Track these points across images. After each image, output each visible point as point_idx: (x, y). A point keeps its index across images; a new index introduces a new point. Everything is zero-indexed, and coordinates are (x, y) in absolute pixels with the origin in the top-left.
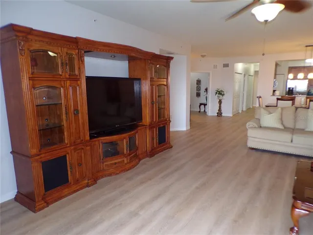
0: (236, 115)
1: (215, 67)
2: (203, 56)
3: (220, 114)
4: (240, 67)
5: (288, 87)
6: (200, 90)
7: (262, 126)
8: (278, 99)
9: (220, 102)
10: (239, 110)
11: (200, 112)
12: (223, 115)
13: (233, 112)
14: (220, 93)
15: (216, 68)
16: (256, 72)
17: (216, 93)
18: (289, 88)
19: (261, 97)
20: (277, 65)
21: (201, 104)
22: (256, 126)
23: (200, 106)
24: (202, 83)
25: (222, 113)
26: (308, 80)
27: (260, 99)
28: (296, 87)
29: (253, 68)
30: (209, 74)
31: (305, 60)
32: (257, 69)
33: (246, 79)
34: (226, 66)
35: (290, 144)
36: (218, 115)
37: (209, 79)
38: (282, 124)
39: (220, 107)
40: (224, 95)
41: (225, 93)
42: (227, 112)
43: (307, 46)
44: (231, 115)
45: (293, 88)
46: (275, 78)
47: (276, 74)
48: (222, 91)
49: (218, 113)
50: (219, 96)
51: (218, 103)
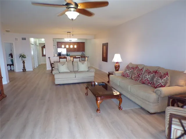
1: (16, 39)
2: (7, 31)
3: (24, 70)
4: (32, 40)
5: (58, 52)
7: (60, 72)
8: (60, 58)
9: (24, 62)
10: (35, 66)
12: (26, 70)
13: (33, 68)
15: (17, 40)
18: (59, 53)
21: (8, 65)
26: (66, 49)
28: (62, 52)
29: (38, 41)
30: (12, 44)
31: (64, 39)
33: (36, 48)
34: (24, 39)
35: (75, 79)
36: (23, 71)
39: (24, 66)
41: (26, 56)
42: (29, 68)
43: (68, 32)
44: (32, 70)
45: (60, 53)
48: (24, 55)
49: (23, 70)
50: (22, 58)
51: (22, 63)
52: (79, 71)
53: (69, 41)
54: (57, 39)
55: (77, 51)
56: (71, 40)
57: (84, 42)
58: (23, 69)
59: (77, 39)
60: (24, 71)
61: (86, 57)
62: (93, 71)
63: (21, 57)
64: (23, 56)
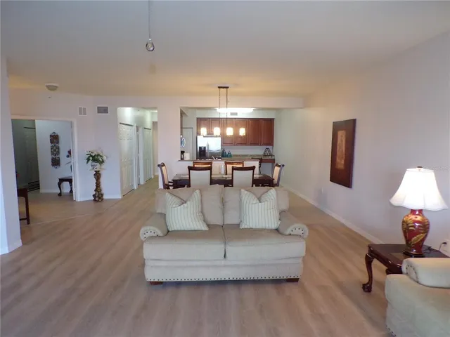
0: (128, 194)
1: (82, 111)
3: (98, 196)
4: (128, 113)
5: (199, 145)
6: (58, 153)
7: (170, 230)
8: (190, 168)
9: (98, 175)
10: (132, 185)
11: (60, 195)
12: (105, 197)
13: (122, 190)
14: (95, 158)
15: (85, 114)
16: (154, 124)
17: (88, 160)
18: (200, 148)
19: (164, 165)
20: (182, 114)
21: (62, 180)
22: (160, 233)
23: (59, 185)
24: (62, 140)
25: (102, 195)
27: (163, 168)
28: (208, 146)
29: (149, 117)
30: (71, 123)
32: (156, 120)
33: (140, 135)
34: (103, 110)
35: (223, 263)
36: (94, 200)
37: (72, 134)
38: (205, 221)
39: (98, 185)
40: (103, 161)
41: (105, 158)
42: (112, 191)
43: (219, 87)
44: (119, 196)
45: (205, 147)
46: (182, 134)
47: (182, 128)
48: (98, 155)
49: (94, 196)
50: (94, 164)
51: (93, 177)
52: (243, 226)
53: (229, 116)
54: (198, 111)
55: (251, 144)
56: (236, 114)
57: (273, 119)
58: (94, 193)
59: (251, 110)
60: (97, 199)
61: (277, 165)
62: (300, 232)
63: (90, 162)
64: (96, 157)
